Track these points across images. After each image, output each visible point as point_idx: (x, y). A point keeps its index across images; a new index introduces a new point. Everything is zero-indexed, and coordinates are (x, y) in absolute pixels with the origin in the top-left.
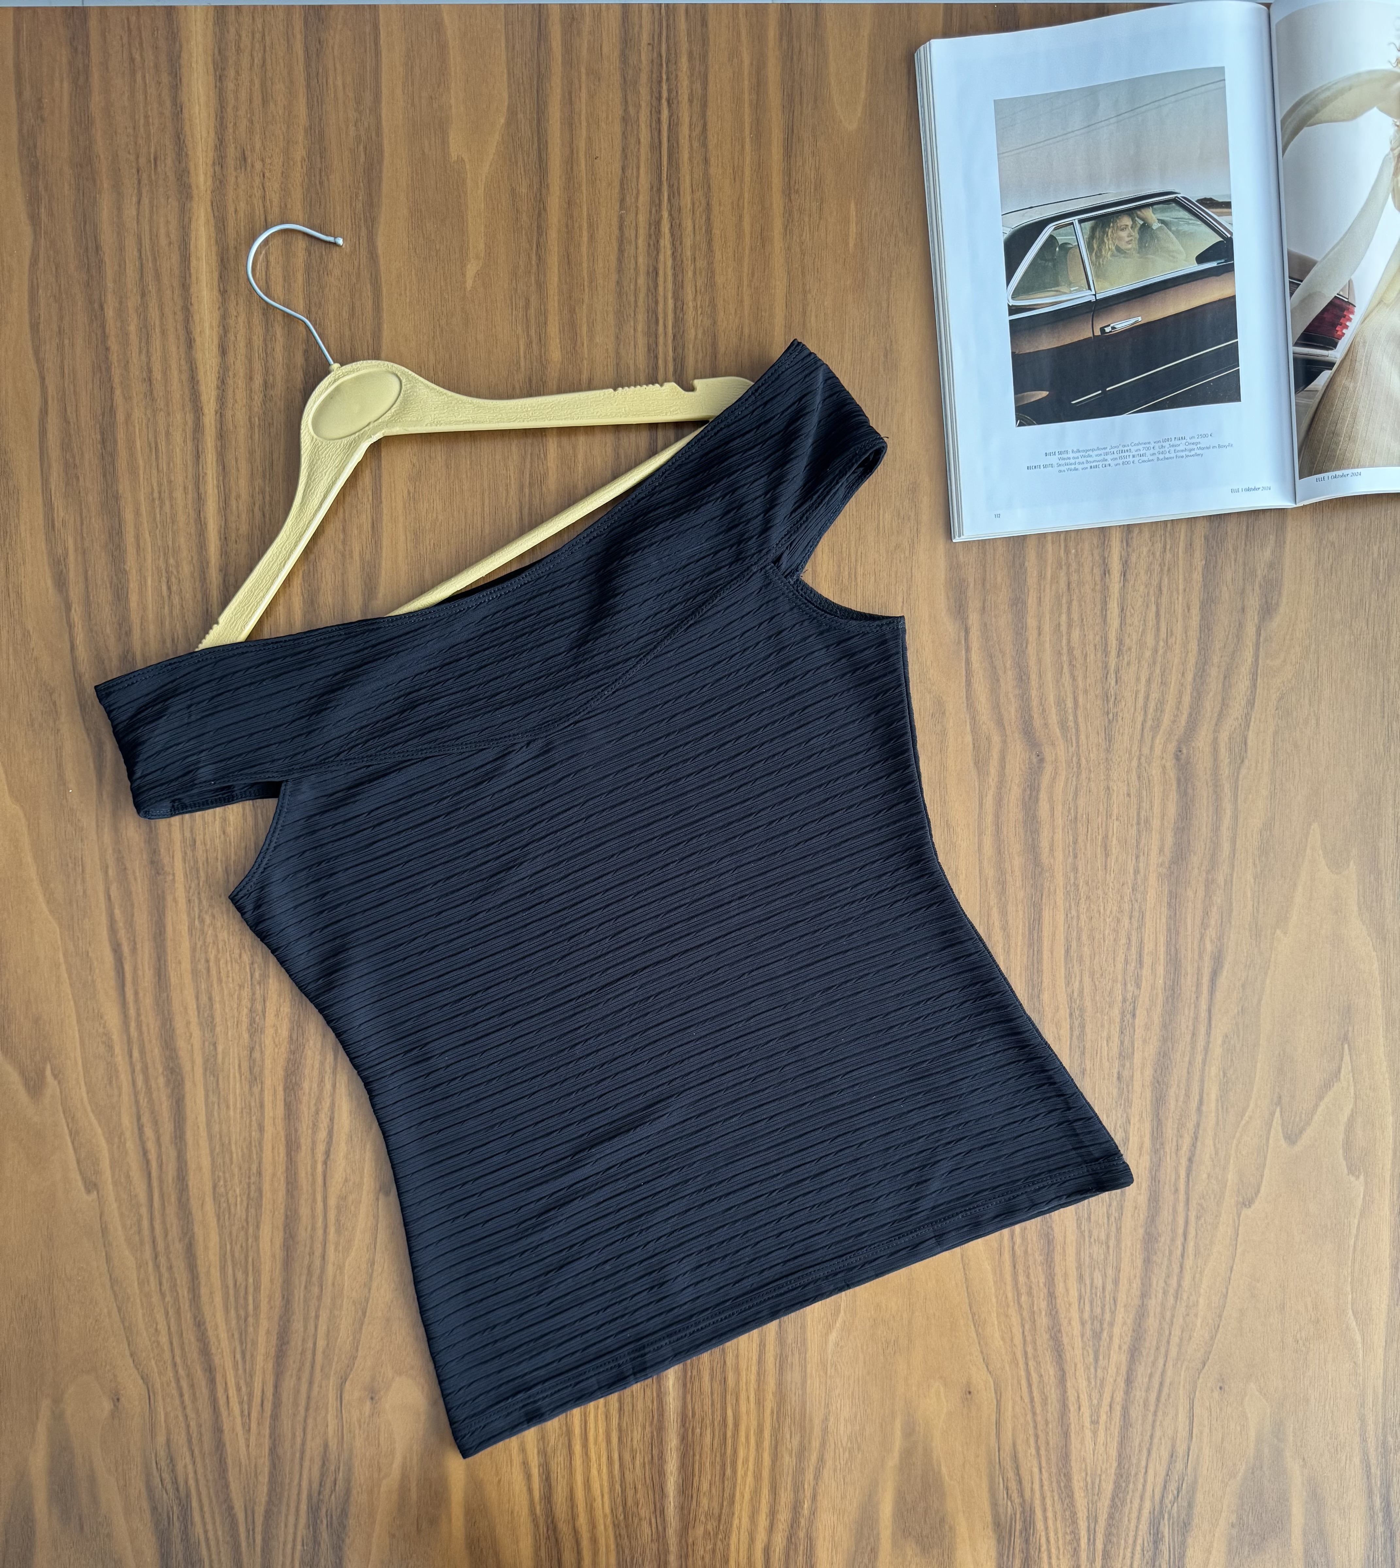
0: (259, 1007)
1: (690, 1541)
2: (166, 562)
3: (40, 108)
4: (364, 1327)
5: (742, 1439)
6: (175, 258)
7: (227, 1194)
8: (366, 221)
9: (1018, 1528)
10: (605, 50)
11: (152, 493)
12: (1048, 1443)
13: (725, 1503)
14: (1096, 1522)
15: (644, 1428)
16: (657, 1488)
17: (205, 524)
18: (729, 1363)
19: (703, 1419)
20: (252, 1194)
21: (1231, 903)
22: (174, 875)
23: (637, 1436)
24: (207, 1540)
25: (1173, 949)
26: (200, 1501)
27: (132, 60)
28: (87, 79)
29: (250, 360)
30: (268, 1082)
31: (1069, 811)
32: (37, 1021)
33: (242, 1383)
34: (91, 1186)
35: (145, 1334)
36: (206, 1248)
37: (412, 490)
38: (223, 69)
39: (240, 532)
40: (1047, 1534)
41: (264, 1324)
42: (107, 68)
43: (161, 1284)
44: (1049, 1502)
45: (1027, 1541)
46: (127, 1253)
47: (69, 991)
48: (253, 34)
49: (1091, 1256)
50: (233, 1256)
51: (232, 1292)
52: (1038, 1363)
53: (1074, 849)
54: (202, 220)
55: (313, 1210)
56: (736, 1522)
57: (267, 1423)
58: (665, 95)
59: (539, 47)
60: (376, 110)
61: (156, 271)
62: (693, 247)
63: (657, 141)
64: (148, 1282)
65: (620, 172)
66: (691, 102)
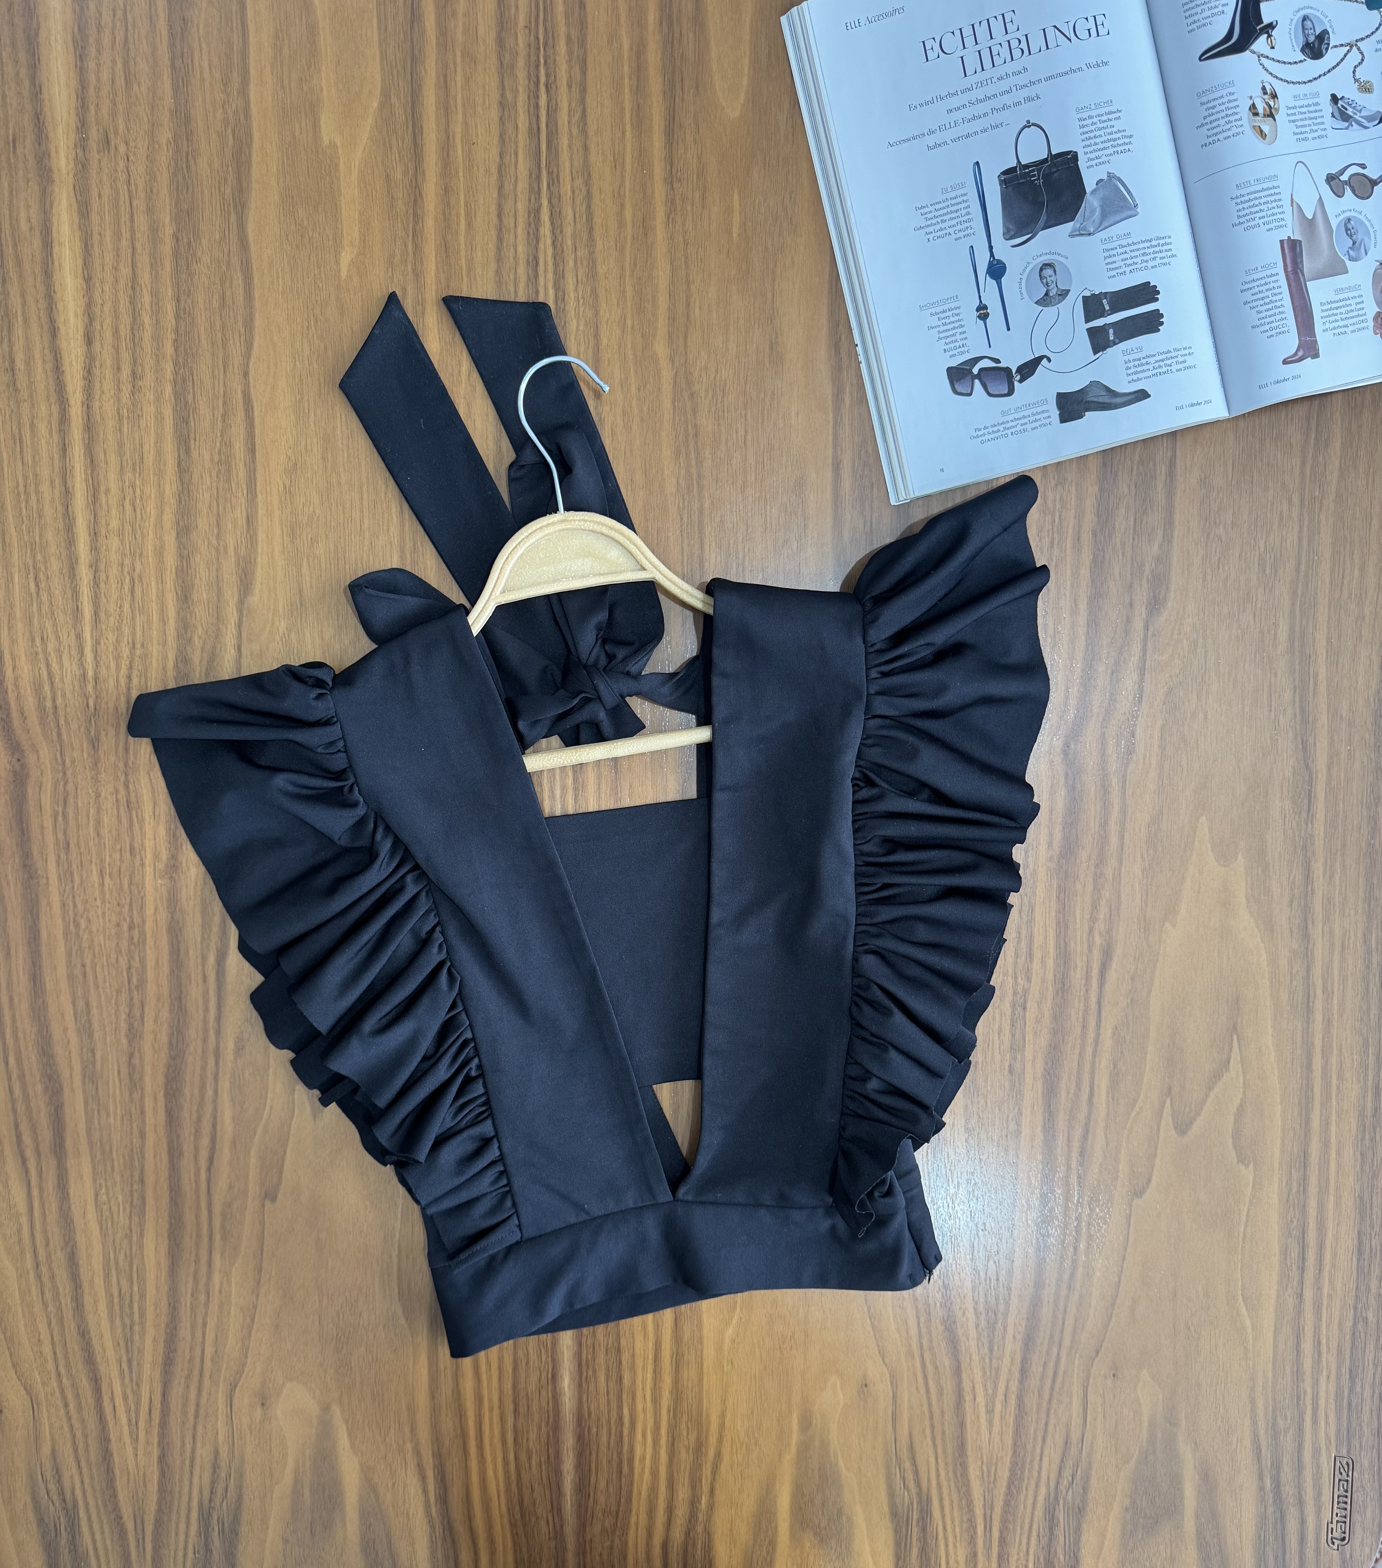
0: (137, 1013)
1: (588, 1538)
2: (34, 557)
4: (253, 1333)
5: (639, 1436)
6: (37, 243)
7: (109, 1200)
8: (235, 206)
9: (915, 1517)
10: (481, 32)
11: (17, 487)
12: (943, 1433)
13: (622, 1501)
14: (992, 1509)
15: (540, 1428)
16: (554, 1486)
17: (74, 519)
18: (624, 1363)
19: (599, 1419)
20: (135, 1202)
21: (1119, 897)
22: (47, 878)
23: (533, 1436)
24: (95, 1549)
25: (1062, 944)
26: (87, 1510)
29: (117, 350)
30: (148, 1089)
33: (129, 1392)
35: (27, 1345)
36: (89, 1257)
37: (287, 483)
38: (84, 48)
39: (111, 527)
40: (944, 1523)
41: (150, 1332)
43: (43, 1294)
44: (945, 1490)
45: (924, 1530)
46: (7, 1263)
48: (114, 11)
50: (117, 1264)
51: (116, 1300)
52: (934, 1354)
54: (64, 203)
55: (198, 1217)
56: (633, 1519)
57: (155, 1431)
58: (543, 79)
59: (412, 28)
60: (244, 92)
61: (17, 256)
62: (574, 236)
63: (535, 126)
64: (30, 1292)
65: (498, 159)
66: (569, 86)
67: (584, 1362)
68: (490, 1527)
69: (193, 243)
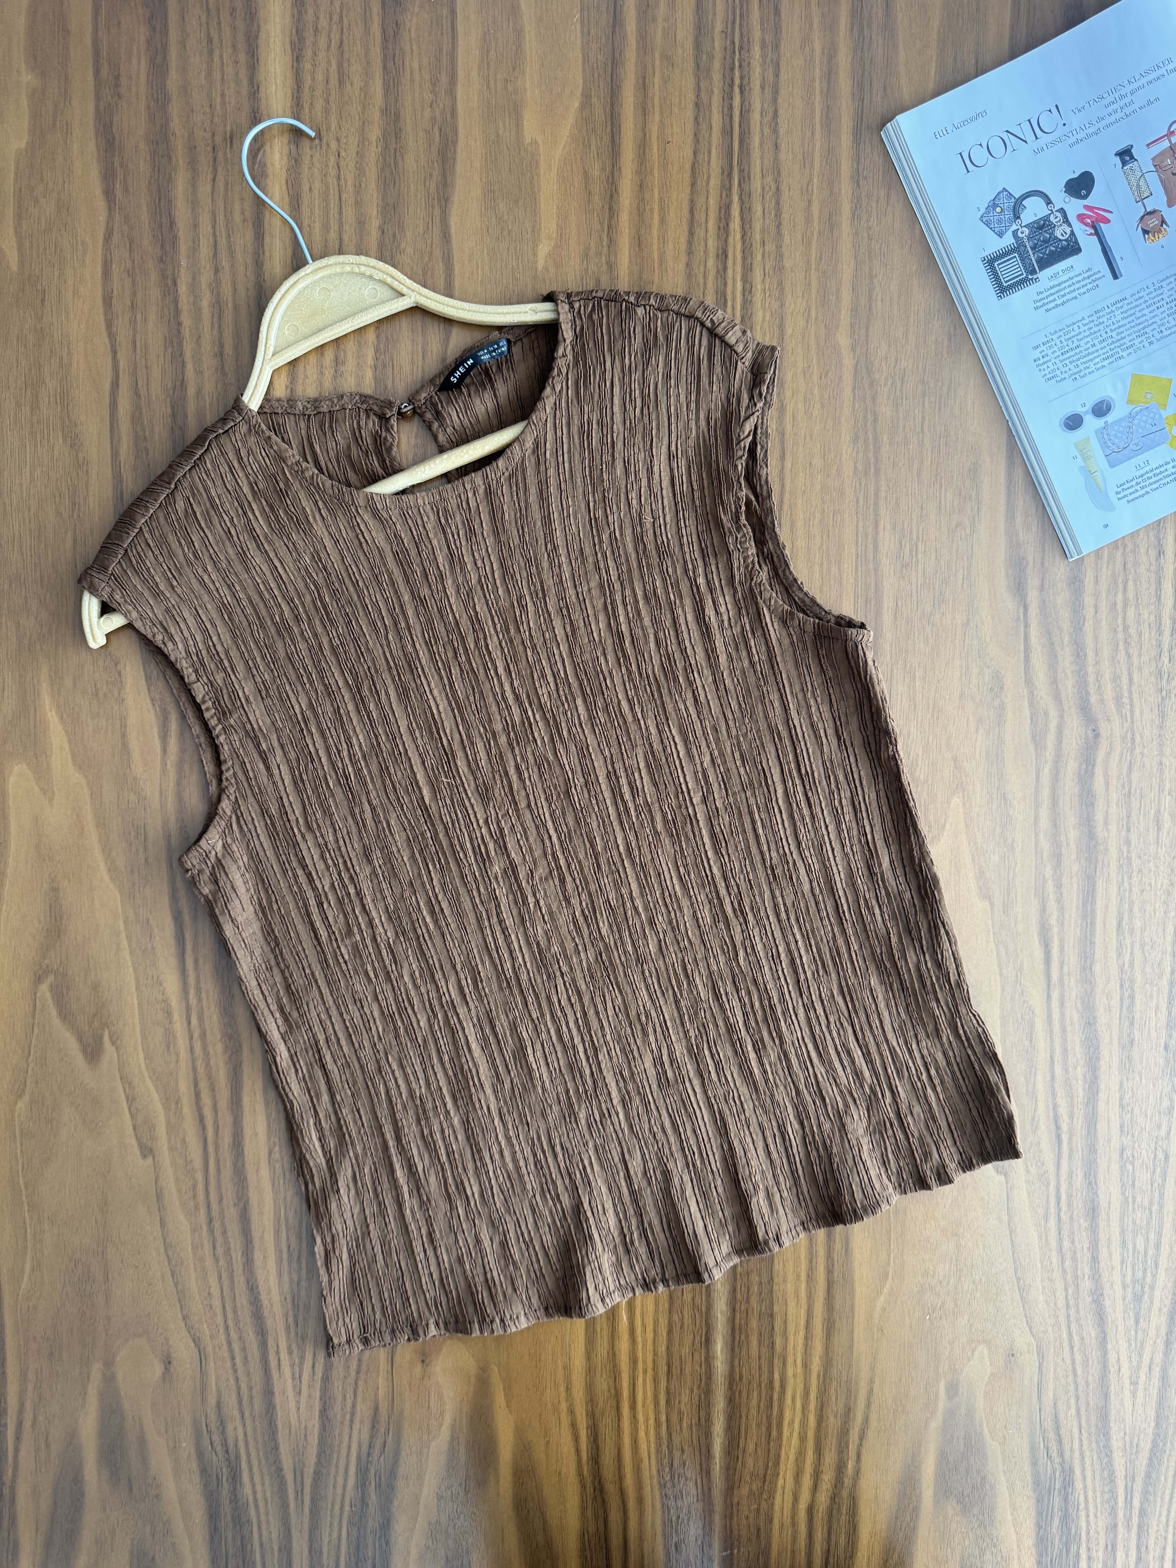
1: (735, 1501)
3: (117, 85)
5: (789, 1401)
6: (249, 235)
8: (439, 201)
9: (1057, 1487)
10: (680, 35)
12: (1088, 1404)
13: (770, 1464)
14: (1134, 1480)
15: (692, 1391)
16: (704, 1449)
18: (776, 1328)
19: (750, 1383)
23: (685, 1398)
24: (255, 1500)
26: (249, 1462)
27: (210, 40)
28: (165, 58)
31: (1123, 786)
32: (96, 987)
34: (147, 1151)
35: (197, 1297)
36: (261, 1213)
38: (301, 50)
40: (1085, 1493)
42: (185, 47)
43: (214, 1248)
44: (1087, 1461)
45: (1066, 1500)
46: (182, 1217)
47: (128, 957)
48: (331, 16)
49: (1134, 1222)
50: (287, 1220)
51: (286, 1255)
52: (1080, 1326)
53: (1128, 823)
56: (780, 1482)
57: (318, 1385)
58: (737, 81)
59: (613, 32)
60: (451, 92)
61: (230, 247)
62: (763, 231)
63: (728, 126)
64: (202, 1246)
65: (692, 156)
66: (763, 88)
67: (737, 1327)
68: (639, 1487)
69: (398, 236)
